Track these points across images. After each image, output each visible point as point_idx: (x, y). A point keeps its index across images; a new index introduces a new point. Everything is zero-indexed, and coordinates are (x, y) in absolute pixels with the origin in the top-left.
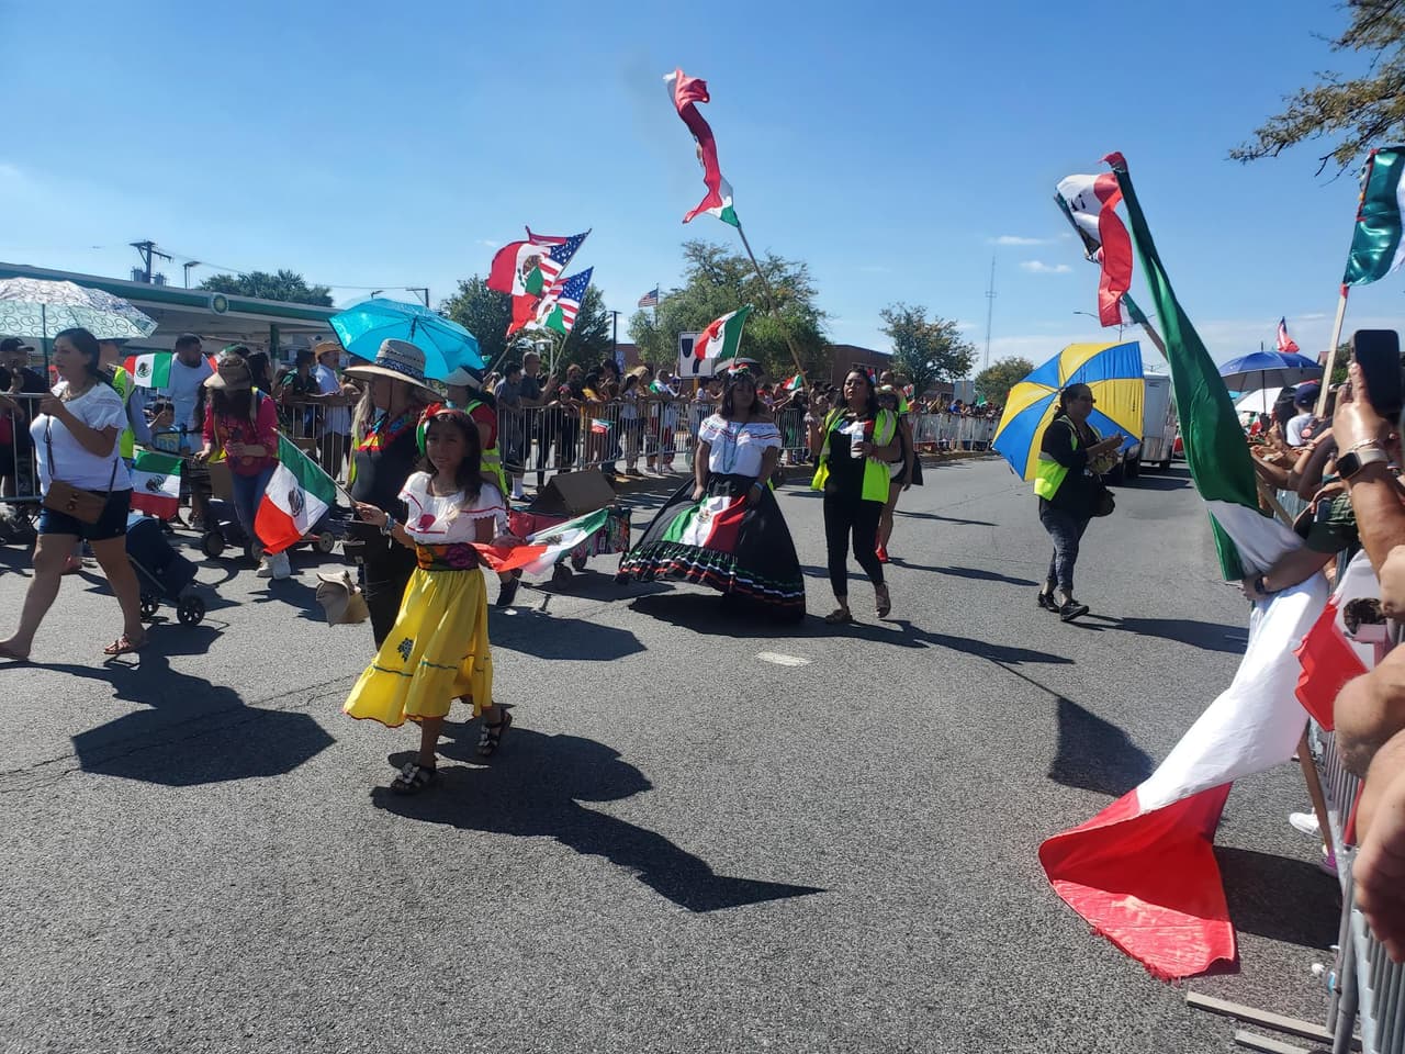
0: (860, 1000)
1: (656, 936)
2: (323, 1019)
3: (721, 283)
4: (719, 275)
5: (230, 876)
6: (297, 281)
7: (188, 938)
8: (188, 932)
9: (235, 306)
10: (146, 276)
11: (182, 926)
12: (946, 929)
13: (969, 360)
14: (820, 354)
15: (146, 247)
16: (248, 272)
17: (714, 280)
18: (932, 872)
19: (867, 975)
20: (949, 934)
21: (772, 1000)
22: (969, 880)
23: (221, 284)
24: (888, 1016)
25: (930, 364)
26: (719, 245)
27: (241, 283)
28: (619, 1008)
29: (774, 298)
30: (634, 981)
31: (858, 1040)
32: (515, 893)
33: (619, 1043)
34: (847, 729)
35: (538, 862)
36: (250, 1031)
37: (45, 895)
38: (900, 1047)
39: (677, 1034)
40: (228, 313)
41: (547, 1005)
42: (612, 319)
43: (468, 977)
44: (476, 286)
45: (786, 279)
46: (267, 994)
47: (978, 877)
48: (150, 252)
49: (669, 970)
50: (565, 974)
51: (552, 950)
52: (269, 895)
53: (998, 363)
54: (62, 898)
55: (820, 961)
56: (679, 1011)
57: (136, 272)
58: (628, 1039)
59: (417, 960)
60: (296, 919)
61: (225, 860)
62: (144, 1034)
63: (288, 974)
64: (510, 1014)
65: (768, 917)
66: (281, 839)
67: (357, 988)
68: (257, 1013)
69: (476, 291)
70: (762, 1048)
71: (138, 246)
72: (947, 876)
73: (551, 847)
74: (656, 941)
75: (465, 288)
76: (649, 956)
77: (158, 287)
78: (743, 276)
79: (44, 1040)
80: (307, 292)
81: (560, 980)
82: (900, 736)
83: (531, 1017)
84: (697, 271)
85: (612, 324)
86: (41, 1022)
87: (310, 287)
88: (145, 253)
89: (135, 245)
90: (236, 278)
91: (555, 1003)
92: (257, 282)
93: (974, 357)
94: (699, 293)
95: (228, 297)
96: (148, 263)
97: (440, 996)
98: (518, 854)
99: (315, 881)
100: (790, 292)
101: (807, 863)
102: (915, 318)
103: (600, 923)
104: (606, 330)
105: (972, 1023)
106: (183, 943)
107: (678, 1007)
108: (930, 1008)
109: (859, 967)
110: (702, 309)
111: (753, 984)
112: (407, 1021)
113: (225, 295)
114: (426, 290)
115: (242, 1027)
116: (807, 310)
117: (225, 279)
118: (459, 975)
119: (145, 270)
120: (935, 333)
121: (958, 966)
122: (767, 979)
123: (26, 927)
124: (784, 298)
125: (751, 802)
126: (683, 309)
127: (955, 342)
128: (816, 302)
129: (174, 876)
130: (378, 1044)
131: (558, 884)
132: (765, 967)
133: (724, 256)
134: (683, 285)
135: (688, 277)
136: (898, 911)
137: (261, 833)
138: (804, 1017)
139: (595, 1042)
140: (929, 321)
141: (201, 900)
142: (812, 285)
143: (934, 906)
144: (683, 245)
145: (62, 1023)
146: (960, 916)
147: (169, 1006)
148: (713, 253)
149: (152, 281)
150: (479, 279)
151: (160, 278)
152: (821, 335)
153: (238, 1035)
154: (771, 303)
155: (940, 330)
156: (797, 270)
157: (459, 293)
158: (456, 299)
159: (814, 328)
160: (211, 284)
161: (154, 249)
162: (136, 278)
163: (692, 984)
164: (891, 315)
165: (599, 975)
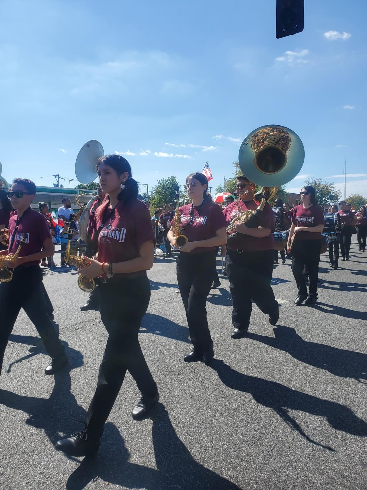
1: (238, 394)
2: (124, 420)
7: (79, 393)
8: (79, 391)
10: (58, 186)
11: (77, 389)
12: (346, 393)
13: (338, 196)
14: (284, 197)
15: (57, 176)
20: (348, 395)
23: (81, 187)
25: (324, 198)
27: (87, 186)
28: (226, 419)
30: (231, 409)
32: (187, 379)
33: (227, 430)
34: (303, 324)
37: (33, 379)
38: (333, 435)
39: (248, 428)
41: (201, 417)
43: (173, 407)
44: (163, 182)
48: (58, 178)
50: (207, 406)
51: (201, 398)
53: (350, 197)
54: (39, 380)
57: (54, 184)
58: (230, 429)
61: (89, 368)
64: (188, 420)
69: (163, 184)
70: (280, 433)
71: (55, 176)
73: (199, 364)
75: (160, 183)
76: (236, 401)
77: (61, 189)
81: (205, 409)
82: (323, 326)
83: (195, 421)
84: (239, 171)
88: (57, 178)
89: (54, 176)
91: (204, 416)
93: (340, 195)
95: (83, 190)
96: (58, 182)
98: (188, 366)
101: (292, 369)
102: (318, 183)
103: (218, 390)
107: (247, 419)
113: (82, 190)
114: (147, 184)
117: (82, 185)
118: (170, 406)
119: (57, 184)
120: (325, 188)
121: (352, 406)
123: (28, 389)
127: (333, 190)
130: (143, 429)
131: (202, 377)
135: (236, 174)
136: (327, 386)
139: (219, 430)
140: (323, 183)
141: (82, 381)
144: (233, 163)
146: (351, 388)
149: (59, 187)
150: (165, 179)
151: (62, 186)
152: (284, 190)
155: (327, 186)
157: (158, 185)
158: (157, 187)
159: (281, 188)
160: (78, 187)
161: (59, 177)
162: (54, 186)
163: (252, 410)
164: (309, 182)
165: (218, 407)
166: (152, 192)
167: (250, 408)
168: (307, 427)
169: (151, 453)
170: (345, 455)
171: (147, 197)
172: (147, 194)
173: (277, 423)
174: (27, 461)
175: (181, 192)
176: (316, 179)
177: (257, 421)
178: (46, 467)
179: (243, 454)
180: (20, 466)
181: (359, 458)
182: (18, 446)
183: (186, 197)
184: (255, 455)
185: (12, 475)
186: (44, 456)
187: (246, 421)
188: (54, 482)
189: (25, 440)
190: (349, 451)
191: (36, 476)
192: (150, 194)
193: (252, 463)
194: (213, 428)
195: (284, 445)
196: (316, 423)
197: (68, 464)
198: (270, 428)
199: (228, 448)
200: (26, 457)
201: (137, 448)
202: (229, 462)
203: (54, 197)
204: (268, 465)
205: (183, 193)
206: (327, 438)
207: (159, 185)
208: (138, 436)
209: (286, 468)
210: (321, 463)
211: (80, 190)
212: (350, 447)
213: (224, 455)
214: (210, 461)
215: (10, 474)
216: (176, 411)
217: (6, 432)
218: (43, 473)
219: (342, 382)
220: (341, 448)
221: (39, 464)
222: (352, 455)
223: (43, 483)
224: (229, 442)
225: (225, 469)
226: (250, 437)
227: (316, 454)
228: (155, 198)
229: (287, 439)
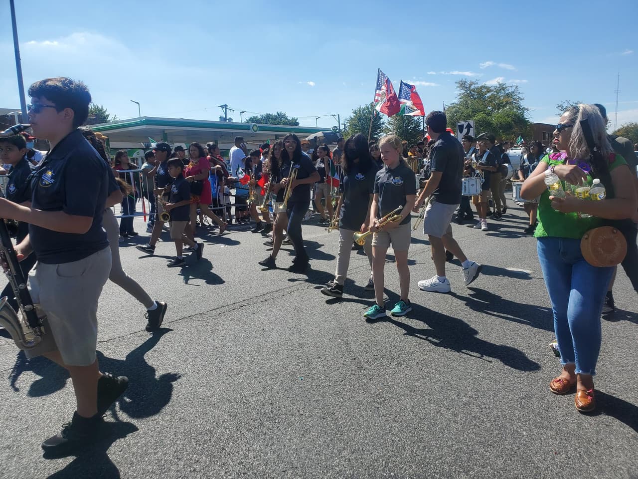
0: (570, 419)
2: (330, 411)
3: (475, 99)
4: (474, 95)
5: (286, 354)
6: (284, 116)
7: (273, 377)
8: (273, 375)
9: (261, 129)
10: (225, 119)
11: (270, 372)
14: (526, 128)
15: (225, 107)
16: (264, 114)
17: (472, 97)
18: (603, 365)
19: (573, 408)
21: (526, 416)
22: (623, 370)
23: (253, 120)
24: (585, 427)
26: (474, 81)
27: (262, 119)
28: (455, 415)
29: (502, 103)
30: (460, 404)
31: (571, 436)
33: (456, 428)
35: (412, 354)
36: (302, 413)
37: (219, 358)
38: (593, 441)
39: (483, 427)
40: (258, 132)
41: (423, 411)
42: (423, 120)
43: (387, 398)
44: (360, 111)
45: (508, 94)
46: (307, 400)
47: (628, 368)
48: (226, 109)
49: (476, 401)
50: (429, 399)
51: (422, 390)
52: (302, 362)
53: (623, 127)
55: (548, 401)
56: (482, 417)
57: (221, 118)
58: (460, 427)
59: (365, 391)
60: (314, 372)
61: (283, 348)
62: (262, 411)
63: (314, 393)
64: (407, 414)
65: (521, 381)
66: (304, 341)
67: (341, 400)
68: (303, 406)
69: (360, 113)
70: (523, 436)
72: (611, 367)
74: (469, 389)
75: (355, 112)
77: (230, 123)
78: (486, 94)
79: (227, 411)
80: (289, 121)
81: (427, 402)
83: (416, 416)
84: (463, 94)
85: (422, 123)
86: (225, 404)
87: (290, 118)
88: (224, 109)
89: (220, 106)
90: (259, 117)
91: (426, 411)
92: (268, 117)
94: (465, 104)
95: (258, 125)
96: (226, 114)
97: (376, 405)
98: (402, 350)
99: (319, 357)
100: (510, 100)
103: (442, 380)
104: (419, 126)
105: (630, 433)
106: (271, 379)
107: (481, 416)
108: (607, 425)
109: (568, 405)
110: (466, 111)
111: (516, 409)
112: (364, 413)
113: (256, 124)
114: (338, 115)
115: (299, 411)
116: (519, 108)
117: (255, 118)
118: (383, 397)
119: (224, 117)
122: (523, 408)
123: (214, 370)
124: (507, 103)
125: (508, 332)
126: (457, 112)
128: (523, 104)
129: (264, 354)
130: (353, 422)
132: (521, 402)
133: (476, 86)
134: (456, 101)
135: (459, 97)
137: (295, 338)
138: (543, 424)
139: (446, 427)
141: (276, 363)
142: (520, 96)
143: (605, 381)
144: (456, 83)
145: (232, 405)
146: (620, 385)
147: (270, 402)
148: (470, 86)
149: (227, 121)
150: (362, 107)
151: (230, 119)
152: (527, 120)
153: (297, 414)
154: (500, 106)
156: (513, 89)
157: (353, 115)
158: (351, 118)
159: (523, 116)
160: (250, 120)
161: (227, 107)
162: (221, 120)
163: (487, 407)
164: (562, 107)
165: (444, 401)
166: (345, 125)
167: (484, 404)
168: (559, 430)
169: (364, 449)
170: (610, 466)
171: (338, 132)
172: (338, 127)
173: (520, 424)
174: (223, 449)
175: (383, 124)
176: (574, 103)
177: (494, 420)
178: (245, 457)
179: (476, 456)
180: (216, 454)
181: (628, 470)
182: (211, 432)
183: (391, 131)
184: (493, 459)
185: (208, 463)
186: (242, 444)
187: (479, 419)
188: (256, 473)
189: (217, 426)
190: (615, 461)
191: (235, 466)
192: (342, 127)
193: (489, 467)
194: (438, 425)
195: (530, 450)
196: (571, 425)
197: (269, 454)
198: (511, 429)
199: (457, 449)
200: (222, 444)
201: (348, 443)
202: (460, 465)
203: (222, 135)
204: (510, 471)
205: (386, 124)
206: (585, 444)
207: (355, 115)
208: (347, 429)
209: (532, 476)
210: (578, 473)
211: (254, 125)
212: (617, 456)
213: (454, 457)
214: (437, 462)
215: (205, 462)
216: (392, 402)
217: (196, 417)
218: (242, 463)
219: (606, 377)
220: (604, 457)
221: (237, 452)
222: (619, 466)
223: (244, 474)
224: (458, 442)
225: (455, 472)
226: (485, 438)
227: (571, 463)
228: (349, 133)
229: (532, 443)
